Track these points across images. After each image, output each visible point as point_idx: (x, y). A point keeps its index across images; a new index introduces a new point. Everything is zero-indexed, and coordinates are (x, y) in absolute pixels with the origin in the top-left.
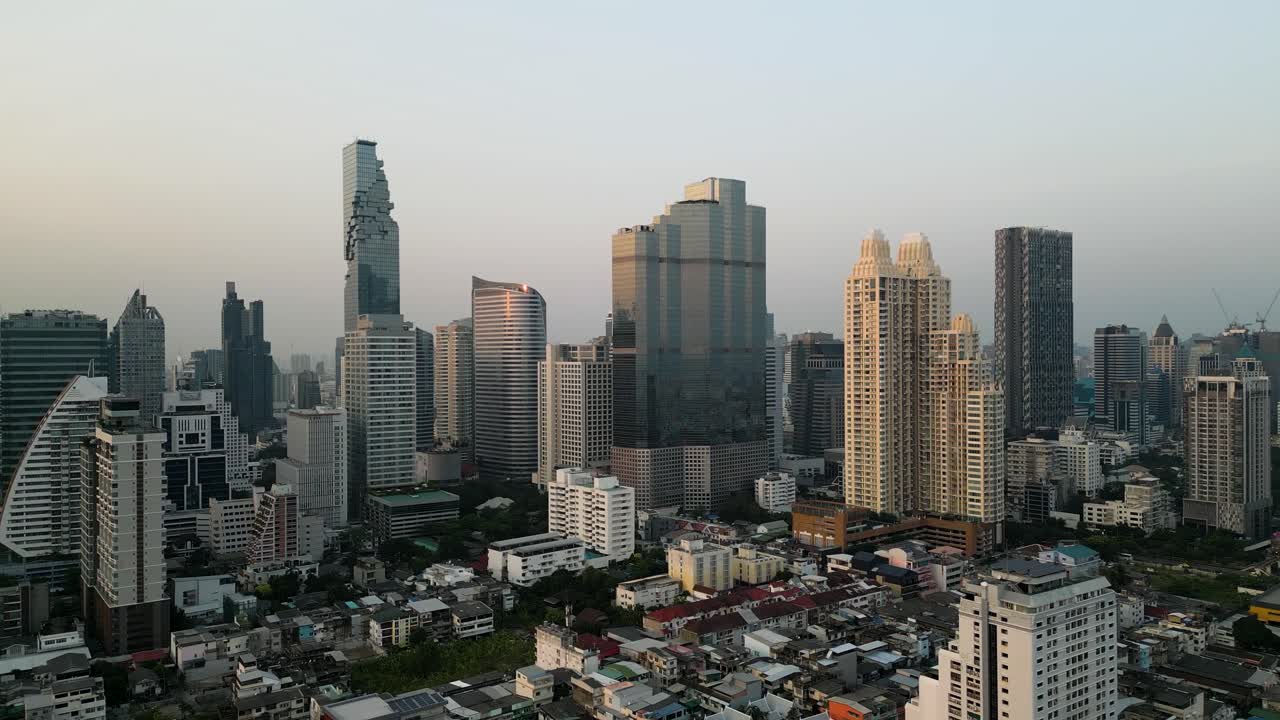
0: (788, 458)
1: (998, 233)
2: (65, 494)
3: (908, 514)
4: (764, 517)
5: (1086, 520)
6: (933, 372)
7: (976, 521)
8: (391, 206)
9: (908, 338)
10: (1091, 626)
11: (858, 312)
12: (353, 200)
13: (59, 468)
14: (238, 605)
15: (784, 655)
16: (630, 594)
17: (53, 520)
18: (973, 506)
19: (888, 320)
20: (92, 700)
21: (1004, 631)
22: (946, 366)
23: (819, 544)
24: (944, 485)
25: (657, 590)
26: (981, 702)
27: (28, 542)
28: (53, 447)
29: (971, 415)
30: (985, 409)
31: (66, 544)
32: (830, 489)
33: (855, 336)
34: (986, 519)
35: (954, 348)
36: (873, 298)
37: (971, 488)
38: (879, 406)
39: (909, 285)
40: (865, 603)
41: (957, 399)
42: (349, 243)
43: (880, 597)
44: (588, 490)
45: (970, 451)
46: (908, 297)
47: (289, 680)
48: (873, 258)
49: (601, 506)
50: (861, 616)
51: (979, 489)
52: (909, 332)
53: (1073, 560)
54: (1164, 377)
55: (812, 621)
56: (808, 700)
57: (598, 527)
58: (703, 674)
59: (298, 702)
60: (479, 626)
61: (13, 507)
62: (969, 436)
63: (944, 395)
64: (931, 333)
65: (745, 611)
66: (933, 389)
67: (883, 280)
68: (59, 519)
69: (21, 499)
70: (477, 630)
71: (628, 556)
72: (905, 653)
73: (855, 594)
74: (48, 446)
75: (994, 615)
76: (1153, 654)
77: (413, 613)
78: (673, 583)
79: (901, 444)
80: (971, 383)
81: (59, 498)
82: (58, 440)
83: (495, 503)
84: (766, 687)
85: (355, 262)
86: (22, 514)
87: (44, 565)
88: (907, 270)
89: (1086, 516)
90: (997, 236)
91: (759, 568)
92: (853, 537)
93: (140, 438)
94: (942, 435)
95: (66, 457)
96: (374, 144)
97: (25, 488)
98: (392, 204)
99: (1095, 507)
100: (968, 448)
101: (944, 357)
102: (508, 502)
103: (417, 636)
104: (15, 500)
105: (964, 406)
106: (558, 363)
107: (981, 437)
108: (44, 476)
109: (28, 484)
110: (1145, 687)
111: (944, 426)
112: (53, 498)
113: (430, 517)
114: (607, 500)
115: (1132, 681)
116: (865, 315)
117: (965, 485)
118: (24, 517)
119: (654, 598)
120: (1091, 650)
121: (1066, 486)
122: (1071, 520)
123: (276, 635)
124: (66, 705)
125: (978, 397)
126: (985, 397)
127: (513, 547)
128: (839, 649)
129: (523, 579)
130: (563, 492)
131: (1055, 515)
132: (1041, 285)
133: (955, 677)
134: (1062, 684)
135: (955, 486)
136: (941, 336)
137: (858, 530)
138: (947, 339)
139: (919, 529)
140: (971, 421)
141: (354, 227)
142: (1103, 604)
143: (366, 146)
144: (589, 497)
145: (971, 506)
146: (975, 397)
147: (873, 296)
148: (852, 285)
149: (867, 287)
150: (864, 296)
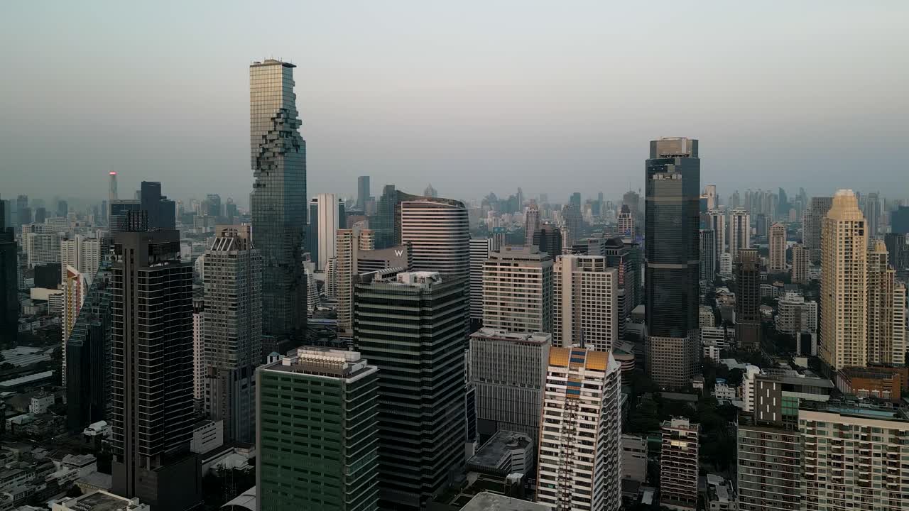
8: (300, 122)
18: (897, 357)
22: (877, 273)
23: (877, 396)
29: (894, 303)
35: (883, 262)
37: (895, 346)
41: (886, 293)
45: (895, 325)
48: (857, 207)
51: (901, 347)
62: (894, 316)
63: (878, 290)
96: (293, 67)
101: (876, 267)
105: (892, 298)
106: (575, 272)
107: (904, 316)
111: (877, 310)
116: (854, 244)
117: (891, 345)
125: (900, 292)
138: (878, 257)
140: (895, 306)
145: (895, 357)
146: (897, 292)
147: (861, 233)
148: (843, 224)
149: (856, 227)
150: (854, 232)
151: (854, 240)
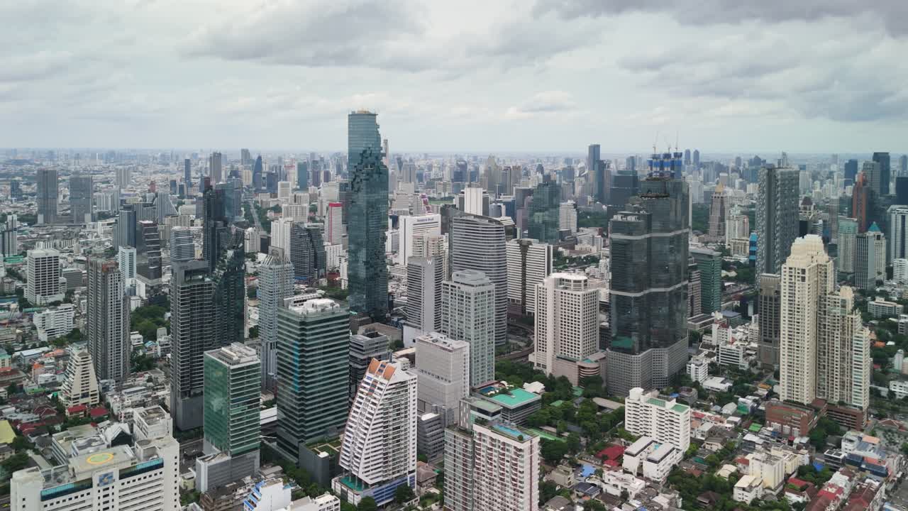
2: (390, 441)
5: (893, 392)
6: (829, 319)
7: (859, 409)
8: (383, 155)
13: (388, 427)
16: (746, 494)
17: (385, 459)
22: (838, 317)
23: (787, 431)
24: (836, 385)
28: (385, 414)
29: (856, 347)
30: (866, 345)
31: (390, 472)
34: (865, 407)
37: (855, 389)
41: (847, 337)
44: (661, 408)
46: (815, 275)
51: (861, 390)
62: (854, 359)
63: (838, 333)
64: (828, 296)
66: (828, 329)
67: (809, 270)
68: (389, 458)
78: (761, 483)
82: (387, 409)
86: (369, 462)
87: (380, 488)
95: (391, 419)
96: (375, 115)
101: (838, 311)
102: (542, 386)
105: (852, 342)
106: (556, 290)
108: (380, 431)
111: (837, 351)
112: (384, 445)
113: (528, 412)
116: (797, 289)
117: (851, 386)
119: (755, 493)
125: (861, 337)
126: (866, 338)
127: (639, 453)
129: (658, 477)
130: (638, 406)
135: (844, 386)
136: (836, 299)
138: (840, 301)
139: (826, 412)
140: (856, 351)
143: (369, 116)
144: (663, 413)
145: (855, 399)
146: (858, 337)
147: (803, 279)
148: (788, 270)
149: (798, 273)
150: (797, 278)
151: (797, 285)
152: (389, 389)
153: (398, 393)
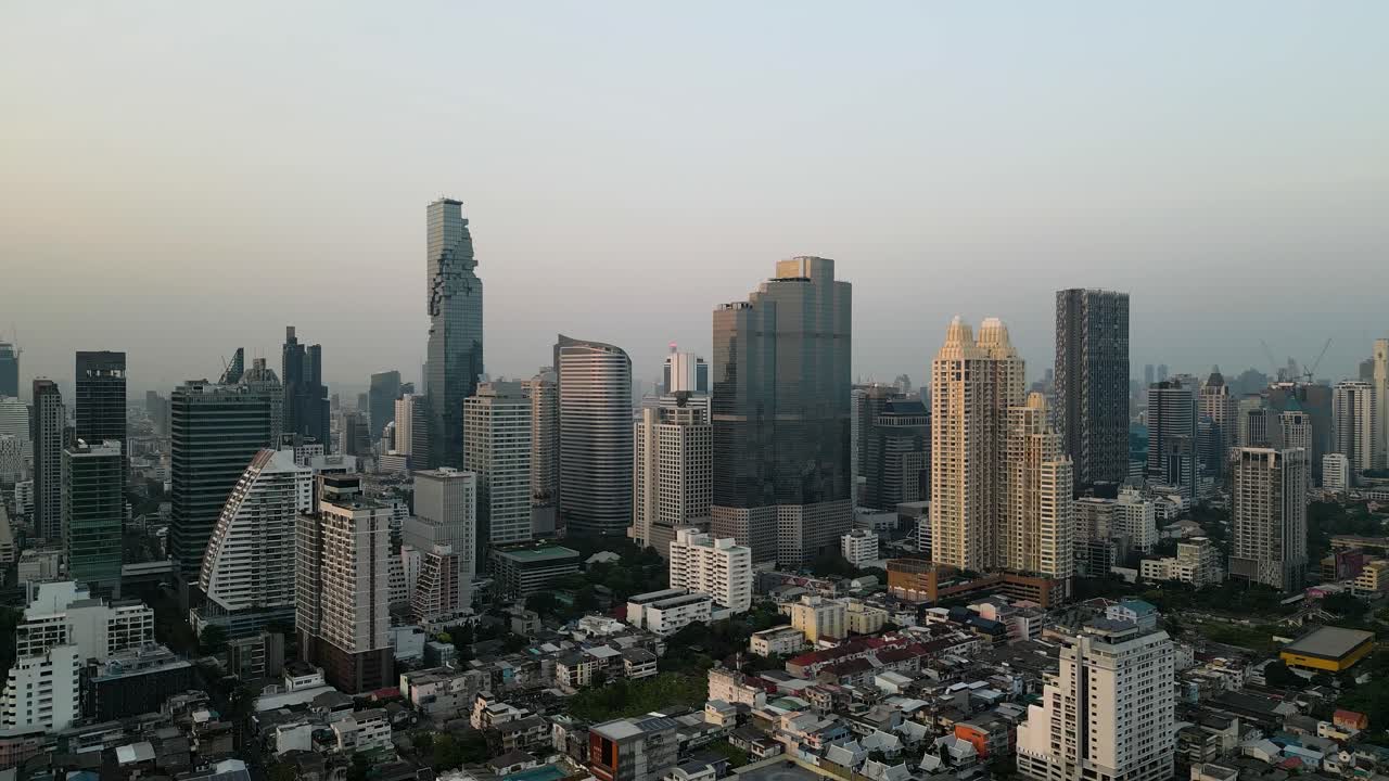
0: (865, 513)
1: (1059, 294)
2: (263, 554)
3: (988, 570)
4: (855, 572)
5: (1143, 575)
6: (1010, 443)
7: (1048, 577)
8: (476, 263)
9: (989, 413)
10: (1155, 667)
11: (945, 390)
12: (439, 257)
13: (258, 533)
14: (440, 652)
15: (910, 692)
16: (764, 642)
17: (253, 577)
18: (1045, 564)
19: (972, 398)
20: (381, 726)
21: (1094, 671)
22: (1022, 439)
23: (913, 598)
24: (1020, 545)
25: (786, 639)
26: (1076, 723)
27: (232, 597)
28: (253, 513)
29: (1044, 483)
30: (1057, 478)
31: (264, 598)
32: (906, 543)
33: (942, 411)
34: (1057, 575)
35: (1030, 423)
36: (959, 378)
37: (1043, 548)
38: (963, 474)
39: (989, 365)
40: (964, 650)
41: (1032, 469)
42: (433, 298)
43: (976, 645)
44: (710, 550)
45: (1044, 515)
46: (989, 377)
47: (525, 711)
48: (958, 343)
49: (722, 564)
50: (965, 661)
51: (1051, 549)
52: (989, 408)
53: (1135, 614)
54: (1215, 426)
55: (924, 665)
56: (937, 726)
57: (719, 583)
58: (852, 707)
59: (543, 727)
60: (647, 669)
61: (220, 566)
62: (1042, 502)
63: (1021, 465)
64: (1009, 408)
65: (870, 656)
66: (1010, 459)
67: (967, 362)
68: (258, 577)
69: (227, 559)
70: (645, 673)
71: (746, 608)
72: (1003, 690)
73: (956, 643)
74: (249, 513)
75: (1087, 659)
76: (1201, 690)
77: (591, 658)
78: (799, 633)
79: (982, 508)
80: (1044, 455)
81: (258, 558)
82: (256, 507)
83: (603, 557)
84: (904, 716)
85: (441, 318)
86: (227, 572)
87: (245, 617)
88: (986, 351)
89: (1143, 571)
90: (1058, 297)
91: (868, 619)
92: (943, 592)
93: (373, 513)
94: (1018, 500)
95: (264, 522)
96: (460, 204)
97: (230, 549)
98: (476, 262)
99: (1152, 563)
100: (1042, 512)
101: (1021, 430)
102: (616, 557)
103: (598, 677)
104: (222, 560)
105: (1039, 475)
106: (656, 425)
107: (1053, 503)
108: (246, 538)
109: (232, 546)
110: (1194, 714)
111: (1021, 492)
112: (253, 558)
113: (554, 571)
114: (728, 557)
115: (1184, 710)
116: (951, 393)
117: (1039, 545)
118: (229, 575)
119: (783, 646)
120: (1155, 685)
121: (1125, 544)
122: (1130, 575)
123: (487, 676)
124: (363, 730)
125: (1051, 467)
126: (1057, 467)
127: (650, 600)
128: (956, 687)
129: (663, 629)
130: (684, 551)
131: (1114, 569)
132: (1100, 345)
133: (1057, 705)
134: (1135, 709)
135: (1030, 546)
136: (1018, 412)
137: (947, 586)
138: (1023, 415)
139: (998, 584)
140: (1043, 488)
141: (440, 283)
142: (1164, 651)
143: (453, 205)
144: (711, 556)
145: (1044, 564)
146: (1048, 467)
147: (959, 376)
149: (953, 368)
150: (951, 376)
151: (951, 387)
152: (264, 481)
153: (279, 487)
